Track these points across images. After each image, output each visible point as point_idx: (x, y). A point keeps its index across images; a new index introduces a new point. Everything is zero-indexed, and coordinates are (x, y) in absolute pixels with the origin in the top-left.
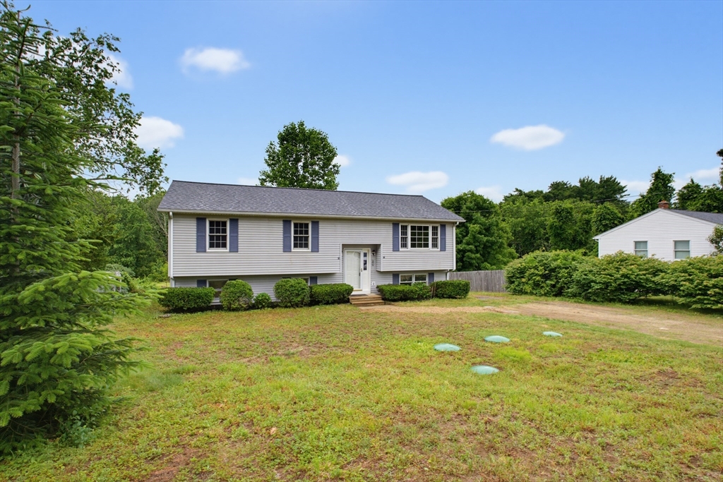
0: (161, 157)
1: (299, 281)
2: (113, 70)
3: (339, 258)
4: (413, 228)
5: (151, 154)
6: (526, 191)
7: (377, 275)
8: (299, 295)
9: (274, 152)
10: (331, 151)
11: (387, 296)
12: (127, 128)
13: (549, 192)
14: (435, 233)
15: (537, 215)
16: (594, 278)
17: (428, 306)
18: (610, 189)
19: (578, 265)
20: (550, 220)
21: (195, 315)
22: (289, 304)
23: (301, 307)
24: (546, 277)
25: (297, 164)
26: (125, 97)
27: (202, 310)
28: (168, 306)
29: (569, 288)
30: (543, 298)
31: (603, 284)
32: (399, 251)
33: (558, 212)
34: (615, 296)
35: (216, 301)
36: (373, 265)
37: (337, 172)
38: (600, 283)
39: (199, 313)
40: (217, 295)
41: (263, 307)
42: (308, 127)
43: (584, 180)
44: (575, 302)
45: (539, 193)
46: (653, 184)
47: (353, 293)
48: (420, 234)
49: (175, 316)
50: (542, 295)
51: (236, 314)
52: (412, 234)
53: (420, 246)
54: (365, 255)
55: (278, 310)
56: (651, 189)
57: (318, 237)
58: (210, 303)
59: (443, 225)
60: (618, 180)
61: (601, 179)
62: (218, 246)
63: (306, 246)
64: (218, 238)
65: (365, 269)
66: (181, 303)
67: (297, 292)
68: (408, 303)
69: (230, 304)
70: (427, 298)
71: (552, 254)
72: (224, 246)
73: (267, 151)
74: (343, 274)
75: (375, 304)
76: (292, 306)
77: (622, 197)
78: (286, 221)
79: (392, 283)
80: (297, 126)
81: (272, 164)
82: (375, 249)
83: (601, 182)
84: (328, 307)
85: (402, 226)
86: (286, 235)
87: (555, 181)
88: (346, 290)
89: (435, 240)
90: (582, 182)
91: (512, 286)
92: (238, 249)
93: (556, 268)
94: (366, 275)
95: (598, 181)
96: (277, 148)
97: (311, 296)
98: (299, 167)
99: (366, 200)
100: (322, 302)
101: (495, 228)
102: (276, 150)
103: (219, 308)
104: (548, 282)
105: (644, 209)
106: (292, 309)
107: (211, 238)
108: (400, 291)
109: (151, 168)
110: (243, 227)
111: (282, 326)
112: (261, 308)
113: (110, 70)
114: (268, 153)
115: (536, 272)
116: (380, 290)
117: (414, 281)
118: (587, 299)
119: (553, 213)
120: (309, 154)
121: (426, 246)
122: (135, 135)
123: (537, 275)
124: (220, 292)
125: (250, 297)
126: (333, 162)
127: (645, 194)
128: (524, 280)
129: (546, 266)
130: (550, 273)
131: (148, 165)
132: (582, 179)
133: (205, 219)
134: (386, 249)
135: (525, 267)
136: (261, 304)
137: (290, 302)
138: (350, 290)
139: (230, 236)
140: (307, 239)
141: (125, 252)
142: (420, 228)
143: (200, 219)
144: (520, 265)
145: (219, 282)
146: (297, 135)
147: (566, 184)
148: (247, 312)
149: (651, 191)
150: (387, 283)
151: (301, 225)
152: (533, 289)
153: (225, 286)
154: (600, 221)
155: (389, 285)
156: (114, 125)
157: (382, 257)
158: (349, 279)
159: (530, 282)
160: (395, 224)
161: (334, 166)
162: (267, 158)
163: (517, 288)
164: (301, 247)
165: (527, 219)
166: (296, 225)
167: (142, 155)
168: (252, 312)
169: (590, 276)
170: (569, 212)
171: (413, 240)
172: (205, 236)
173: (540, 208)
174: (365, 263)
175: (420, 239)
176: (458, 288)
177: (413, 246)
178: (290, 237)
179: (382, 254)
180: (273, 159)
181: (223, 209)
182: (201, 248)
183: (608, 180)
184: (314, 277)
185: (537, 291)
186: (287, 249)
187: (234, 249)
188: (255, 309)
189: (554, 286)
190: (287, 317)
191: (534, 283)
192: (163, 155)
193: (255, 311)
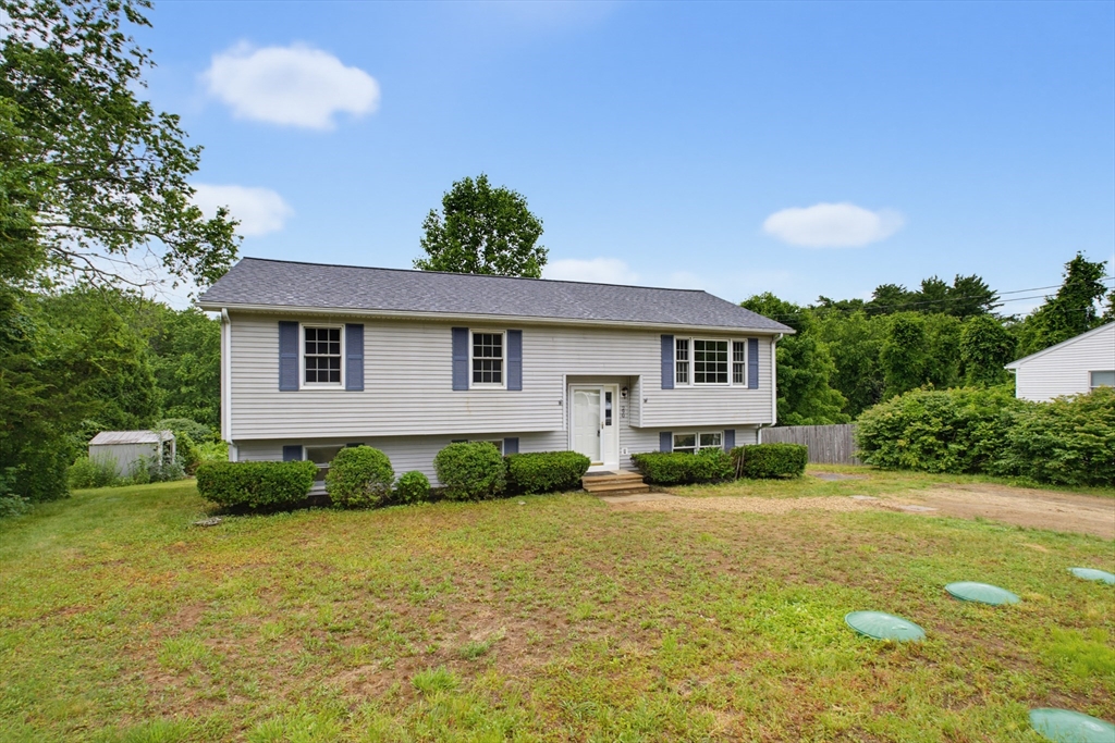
0: (233, 223)
1: (485, 448)
2: (140, 61)
3: (560, 403)
4: (698, 345)
5: (214, 218)
6: (837, 301)
7: (631, 435)
8: (485, 475)
9: (437, 229)
10: (533, 225)
11: (653, 476)
12: (174, 176)
13: (874, 301)
14: (738, 356)
15: (862, 336)
16: (1058, 439)
17: (737, 494)
18: (971, 295)
19: (1014, 415)
20: (886, 344)
21: (272, 519)
22: (465, 494)
23: (490, 499)
24: (945, 437)
25: (475, 249)
26: (171, 120)
27: (289, 507)
28: (219, 501)
29: (996, 459)
30: (944, 476)
31: (1079, 450)
32: (672, 388)
33: (899, 331)
34: (1105, 474)
35: (318, 488)
36: (623, 416)
37: (543, 261)
38: (1072, 448)
39: (281, 514)
40: (320, 476)
41: (414, 500)
42: (494, 185)
43: (929, 282)
44: (1018, 485)
45: (857, 304)
46: (1069, 281)
47: (591, 469)
48: (711, 357)
49: (230, 522)
50: (941, 471)
51: (358, 515)
52: (698, 356)
53: (711, 379)
54: (609, 397)
55: (443, 506)
56: (1065, 288)
57: (520, 362)
58: (304, 493)
59: (754, 340)
60: (985, 282)
61: (957, 279)
62: (323, 379)
63: (498, 379)
64: (323, 361)
65: (608, 423)
66: (244, 496)
67: (481, 470)
68: (696, 488)
69: (347, 495)
70: (729, 478)
71: (950, 394)
72: (336, 378)
73: (425, 227)
74: (567, 434)
75: (632, 491)
76: (472, 497)
77: (991, 308)
78: (459, 330)
79: (658, 449)
80: (475, 183)
81: (434, 248)
82: (628, 384)
83: (956, 285)
84: (541, 498)
85: (678, 341)
86: (458, 357)
87: (883, 284)
88: (578, 464)
89: (738, 368)
90: (926, 285)
91: (877, 454)
92: (362, 384)
93: (967, 420)
94: (611, 434)
95: (951, 284)
96: (442, 221)
97: (509, 476)
98: (479, 254)
99: (607, 296)
100: (530, 488)
101: (810, 353)
102: (441, 226)
103: (323, 502)
104: (953, 446)
105: (1053, 323)
106: (471, 503)
107: (310, 362)
108: (679, 466)
109: (214, 244)
110: (373, 339)
111: (450, 548)
112: (410, 501)
113: (135, 61)
114: (427, 230)
115: (927, 428)
116: (638, 463)
117: (698, 445)
118: (1044, 479)
119: (892, 332)
120: (495, 233)
121: (723, 378)
122: (190, 189)
123: (927, 433)
124: (326, 471)
125: (387, 480)
126: (536, 245)
127: (1055, 298)
128: (902, 443)
129: (945, 416)
130: (956, 429)
131: (208, 238)
132: (926, 280)
133: (296, 325)
134: (648, 385)
135: (901, 419)
136: (409, 494)
137: (468, 490)
138: (584, 464)
139: (348, 360)
140: (498, 365)
141: (199, 399)
142: (711, 345)
143: (287, 323)
144: (890, 415)
145: (323, 450)
146: (475, 198)
147: (899, 289)
148: (381, 511)
149: (1064, 292)
150: (650, 450)
151: (488, 337)
152: (921, 459)
153: (336, 459)
154: (976, 343)
155: (655, 453)
156: (152, 170)
157: (642, 401)
158: (580, 444)
159: (914, 446)
160: (666, 336)
161: (538, 251)
162: (425, 237)
163: (886, 458)
164: (487, 380)
165: (845, 344)
166: (477, 338)
167: (196, 221)
168: (390, 510)
169: (1050, 435)
170: (917, 331)
171: (698, 367)
172: (297, 359)
173: (866, 325)
174: (608, 413)
175: (712, 367)
176: (787, 460)
177: (699, 378)
178: (467, 361)
179: (642, 393)
180: (434, 240)
181: (333, 305)
182: (288, 383)
183: (969, 281)
184: (512, 440)
185: (930, 463)
186: (459, 384)
187: (357, 384)
188: (398, 504)
189: (962, 454)
190: (463, 525)
191: (922, 448)
192: (236, 220)
193: (397, 508)
